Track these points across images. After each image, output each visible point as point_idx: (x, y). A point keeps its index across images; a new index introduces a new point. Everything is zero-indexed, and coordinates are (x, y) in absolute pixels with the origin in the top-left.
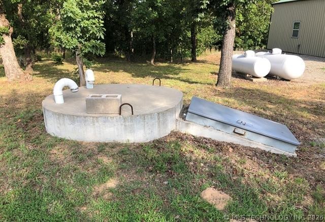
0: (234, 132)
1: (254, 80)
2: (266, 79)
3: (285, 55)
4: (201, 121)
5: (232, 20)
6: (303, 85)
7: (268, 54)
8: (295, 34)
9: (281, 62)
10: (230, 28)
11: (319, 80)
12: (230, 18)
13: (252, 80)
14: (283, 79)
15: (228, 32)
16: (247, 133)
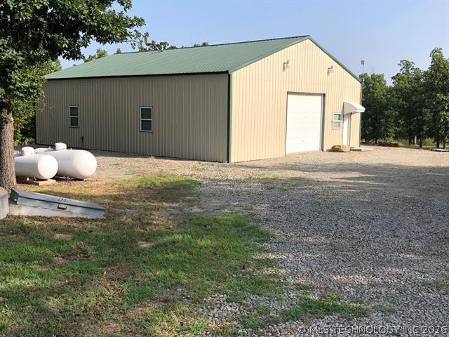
0: (58, 208)
1: (40, 183)
2: (55, 181)
3: (71, 150)
4: (29, 203)
5: (8, 113)
6: (99, 183)
7: (50, 150)
8: (74, 122)
9: (69, 159)
10: (7, 123)
11: (114, 177)
12: (5, 111)
13: (38, 184)
14: (76, 179)
15: (5, 127)
16: (68, 206)
